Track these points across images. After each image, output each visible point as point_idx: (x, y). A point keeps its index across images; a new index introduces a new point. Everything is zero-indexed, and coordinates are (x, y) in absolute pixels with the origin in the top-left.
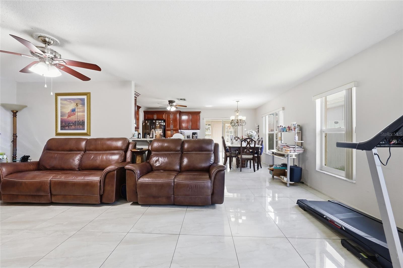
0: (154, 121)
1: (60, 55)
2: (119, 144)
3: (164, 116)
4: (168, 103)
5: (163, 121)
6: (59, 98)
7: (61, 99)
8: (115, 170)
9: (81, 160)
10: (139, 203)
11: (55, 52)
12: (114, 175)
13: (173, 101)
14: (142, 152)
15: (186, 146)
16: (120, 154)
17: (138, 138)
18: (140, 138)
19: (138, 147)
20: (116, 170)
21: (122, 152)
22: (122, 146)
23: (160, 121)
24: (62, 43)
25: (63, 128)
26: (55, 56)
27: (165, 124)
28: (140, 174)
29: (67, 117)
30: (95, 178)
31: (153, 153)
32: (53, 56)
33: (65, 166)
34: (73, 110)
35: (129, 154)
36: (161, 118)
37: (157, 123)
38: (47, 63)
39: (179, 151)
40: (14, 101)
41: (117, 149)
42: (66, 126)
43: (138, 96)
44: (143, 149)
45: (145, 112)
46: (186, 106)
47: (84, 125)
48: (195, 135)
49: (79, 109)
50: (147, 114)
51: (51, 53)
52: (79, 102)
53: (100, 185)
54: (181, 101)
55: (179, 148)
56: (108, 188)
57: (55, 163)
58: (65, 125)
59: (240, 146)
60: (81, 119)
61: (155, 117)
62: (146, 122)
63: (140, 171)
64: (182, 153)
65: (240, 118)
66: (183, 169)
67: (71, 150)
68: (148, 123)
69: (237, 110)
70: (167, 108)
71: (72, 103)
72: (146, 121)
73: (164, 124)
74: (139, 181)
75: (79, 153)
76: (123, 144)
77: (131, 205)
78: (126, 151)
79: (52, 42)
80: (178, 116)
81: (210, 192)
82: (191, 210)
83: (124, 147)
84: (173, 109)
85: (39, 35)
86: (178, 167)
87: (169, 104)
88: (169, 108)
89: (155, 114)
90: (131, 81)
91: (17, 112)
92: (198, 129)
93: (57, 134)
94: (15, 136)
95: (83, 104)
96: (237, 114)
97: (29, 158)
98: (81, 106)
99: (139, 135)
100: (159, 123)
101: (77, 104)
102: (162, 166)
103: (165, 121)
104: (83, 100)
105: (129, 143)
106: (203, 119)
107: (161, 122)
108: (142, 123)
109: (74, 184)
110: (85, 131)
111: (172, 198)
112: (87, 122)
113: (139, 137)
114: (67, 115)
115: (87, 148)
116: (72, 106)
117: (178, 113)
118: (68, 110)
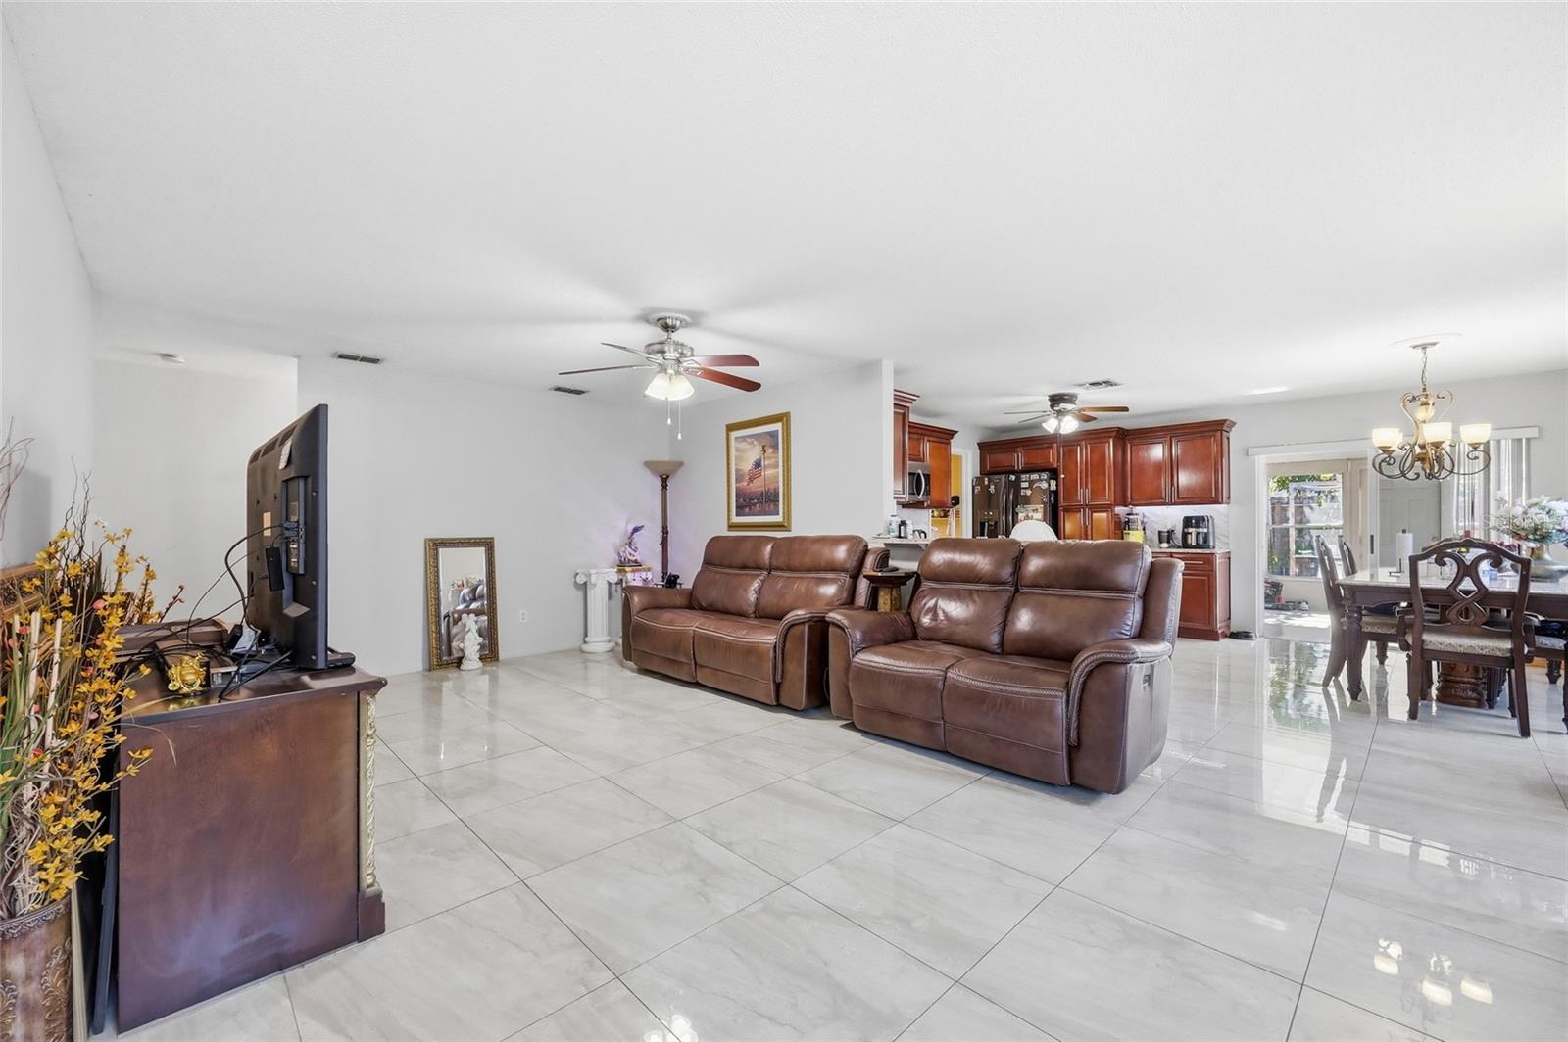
0: (1013, 477)
1: (692, 349)
2: (841, 553)
3: (1052, 457)
4: (1049, 403)
5: (1044, 476)
6: (734, 434)
7: (736, 438)
8: (804, 622)
9: (759, 592)
10: (857, 725)
11: (682, 344)
12: (802, 633)
13: (1067, 395)
14: (897, 581)
15: (1034, 564)
16: (836, 582)
17: (900, 537)
18: (906, 537)
19: (892, 563)
20: (808, 621)
21: (845, 578)
22: (845, 561)
23: (1035, 476)
24: (694, 320)
25: (740, 511)
26: (682, 354)
27: (1057, 485)
28: (864, 640)
29: (745, 483)
30: (769, 638)
31: (926, 585)
32: (678, 356)
33: (730, 606)
34: (758, 464)
35: (863, 585)
36: (1039, 462)
37: (1025, 485)
38: (671, 371)
39: (1004, 583)
40: (664, 455)
41: (833, 568)
42: (746, 507)
43: (911, 403)
44: (900, 571)
45: (985, 448)
46: (1125, 409)
47: (778, 501)
48: (1197, 526)
49: (769, 458)
50: (990, 454)
51: (676, 350)
52: (768, 441)
53: (775, 657)
54: (1095, 389)
55: (1006, 572)
56: (791, 667)
57: (714, 595)
58: (746, 502)
59: (1406, 582)
60: (772, 487)
61: (1019, 460)
62: (986, 483)
63: (864, 633)
64: (1017, 591)
65: (1436, 431)
66: (1007, 648)
67: (744, 567)
68: (992, 487)
69: (1419, 396)
70: (1044, 425)
71: (754, 446)
72: (986, 479)
73: (1053, 487)
74: (855, 660)
75: (758, 575)
76: (849, 552)
77: (842, 726)
78: (855, 577)
79: (678, 323)
80: (1110, 449)
81: (1058, 736)
82: (992, 784)
83: (851, 564)
84: (1069, 426)
85: (656, 318)
86: (995, 639)
87: (1052, 407)
88: (1051, 426)
89: (1019, 449)
90: (881, 361)
91: (668, 477)
92: (1216, 502)
93: (732, 527)
94: (665, 531)
95: (775, 447)
96: (1422, 414)
97: (679, 581)
98: (771, 450)
99: (902, 527)
100: (1031, 483)
101: (764, 447)
102: (944, 629)
103: (1054, 474)
104: (773, 435)
105: (866, 552)
106: (1247, 454)
107: (1040, 480)
108: (973, 487)
109: (730, 647)
110: (778, 519)
111: (940, 730)
112: (784, 494)
113: (902, 535)
114: (747, 478)
115: (775, 564)
116: (753, 454)
117: (1111, 437)
118: (747, 466)
